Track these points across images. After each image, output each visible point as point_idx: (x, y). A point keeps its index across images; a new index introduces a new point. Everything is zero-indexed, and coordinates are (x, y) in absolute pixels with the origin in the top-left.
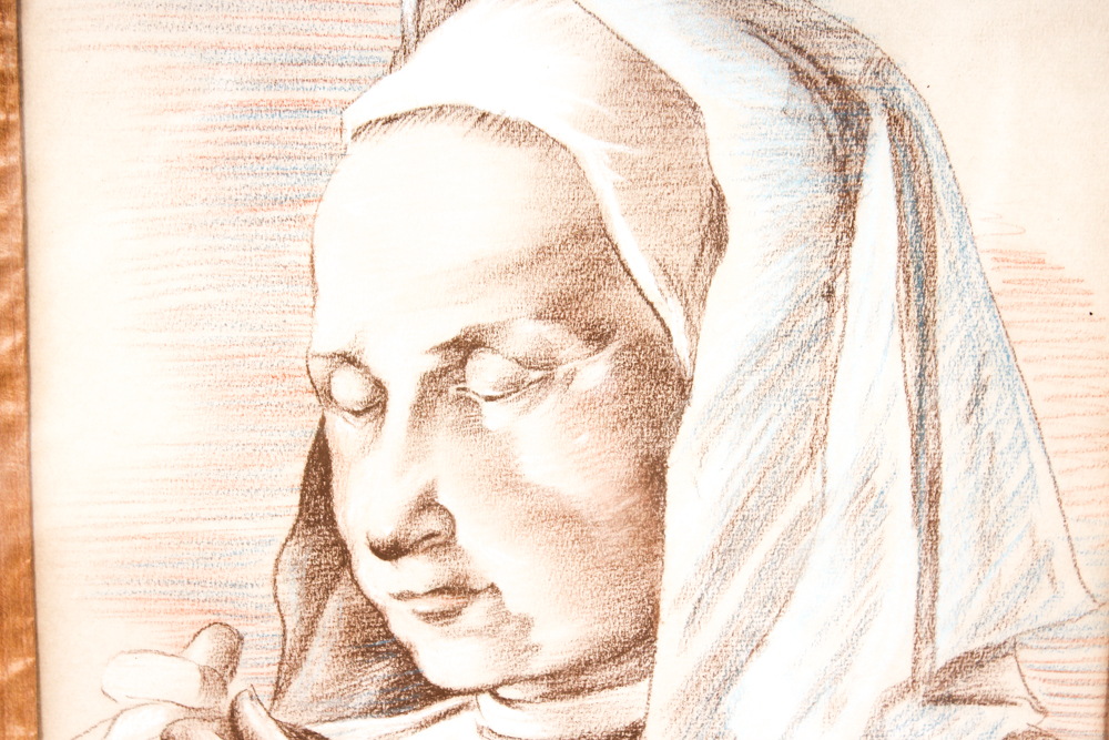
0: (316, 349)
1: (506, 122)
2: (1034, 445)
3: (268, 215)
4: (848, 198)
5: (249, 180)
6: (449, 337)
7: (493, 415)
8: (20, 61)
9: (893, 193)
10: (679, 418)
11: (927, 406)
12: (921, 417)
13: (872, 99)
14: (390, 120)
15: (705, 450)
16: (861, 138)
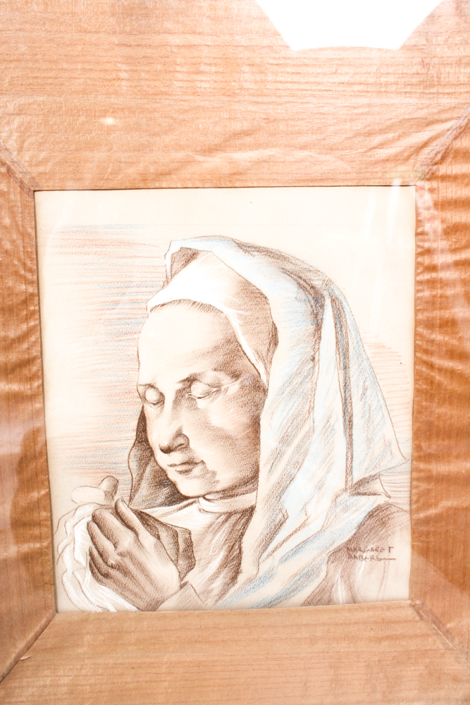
0: (140, 383)
1: (202, 304)
2: (384, 408)
3: (123, 338)
4: (318, 327)
5: (116, 327)
6: (185, 377)
7: (201, 404)
8: (38, 289)
9: (333, 324)
10: (264, 403)
11: (347, 396)
12: (346, 400)
13: (325, 293)
14: (163, 305)
15: (273, 413)
16: (322, 306)
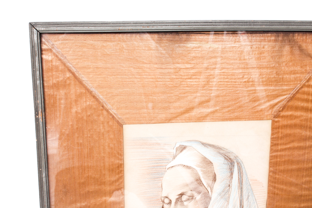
0: (162, 196)
1: (187, 166)
2: (255, 203)
3: (156, 180)
4: (232, 174)
5: (154, 175)
6: (180, 194)
7: (185, 203)
8: (124, 162)
9: (237, 172)
10: (210, 202)
11: (242, 199)
12: (241, 200)
13: (235, 161)
14: (172, 167)
15: (213, 206)
16: (234, 166)
